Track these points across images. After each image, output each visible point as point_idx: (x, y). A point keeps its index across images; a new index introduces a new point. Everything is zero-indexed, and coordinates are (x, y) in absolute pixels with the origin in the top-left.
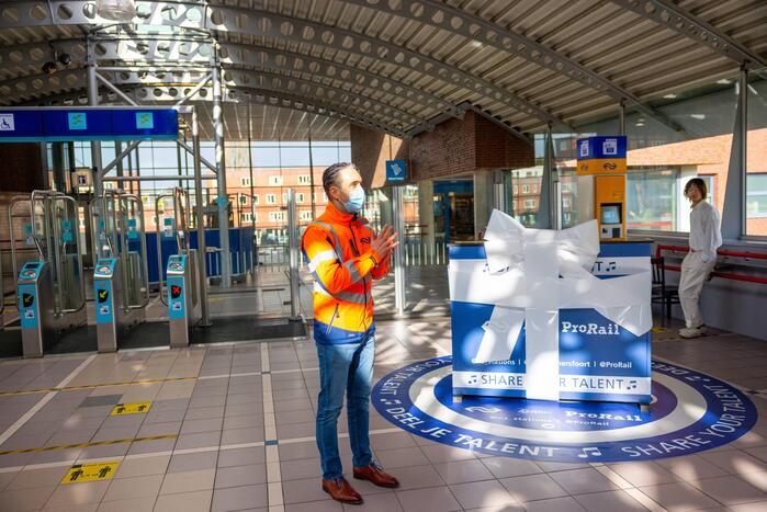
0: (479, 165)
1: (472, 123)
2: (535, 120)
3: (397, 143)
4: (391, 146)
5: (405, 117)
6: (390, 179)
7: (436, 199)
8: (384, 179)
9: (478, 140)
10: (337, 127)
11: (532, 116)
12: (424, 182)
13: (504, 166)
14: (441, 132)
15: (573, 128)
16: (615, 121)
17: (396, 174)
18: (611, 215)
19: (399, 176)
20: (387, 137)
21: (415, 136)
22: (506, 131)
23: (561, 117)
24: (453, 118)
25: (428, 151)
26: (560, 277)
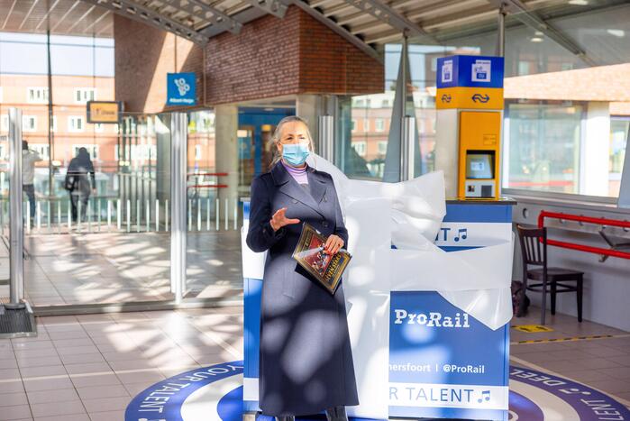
0: (305, 86)
1: (295, 25)
2: (384, 26)
3: (185, 46)
4: (175, 52)
5: (197, 8)
6: (172, 100)
7: (243, 134)
8: (165, 101)
9: (304, 50)
10: (94, 15)
11: (380, 20)
12: (225, 108)
13: (341, 89)
14: (251, 34)
15: (438, 38)
16: (495, 35)
17: (182, 93)
18: (481, 167)
19: (187, 96)
20: (170, 37)
21: (211, 38)
22: (345, 40)
23: (421, 23)
24: (268, 16)
25: (232, 61)
26: (393, 247)
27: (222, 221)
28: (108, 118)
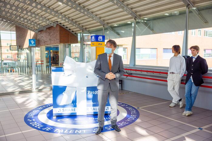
0: (61, 42)
1: (58, 28)
2: (78, 29)
3: (33, 33)
4: (30, 34)
5: (35, 25)
6: (30, 45)
7: (46, 52)
8: (28, 45)
9: (60, 33)
10: (11, 26)
11: (77, 28)
12: (42, 47)
13: (69, 43)
14: (48, 31)
15: (90, 32)
16: (102, 31)
17: (32, 43)
19: (33, 44)
20: (29, 31)
21: (39, 31)
22: (69, 32)
23: (86, 29)
24: (52, 27)
25: (43, 37)
26: (87, 77)
27: (42, 71)
28: (15, 49)
